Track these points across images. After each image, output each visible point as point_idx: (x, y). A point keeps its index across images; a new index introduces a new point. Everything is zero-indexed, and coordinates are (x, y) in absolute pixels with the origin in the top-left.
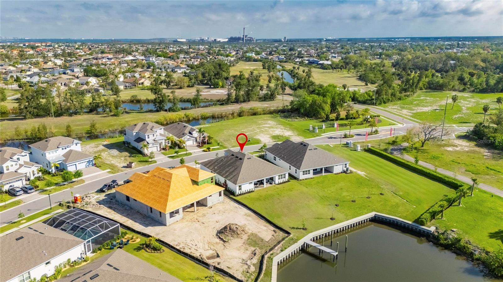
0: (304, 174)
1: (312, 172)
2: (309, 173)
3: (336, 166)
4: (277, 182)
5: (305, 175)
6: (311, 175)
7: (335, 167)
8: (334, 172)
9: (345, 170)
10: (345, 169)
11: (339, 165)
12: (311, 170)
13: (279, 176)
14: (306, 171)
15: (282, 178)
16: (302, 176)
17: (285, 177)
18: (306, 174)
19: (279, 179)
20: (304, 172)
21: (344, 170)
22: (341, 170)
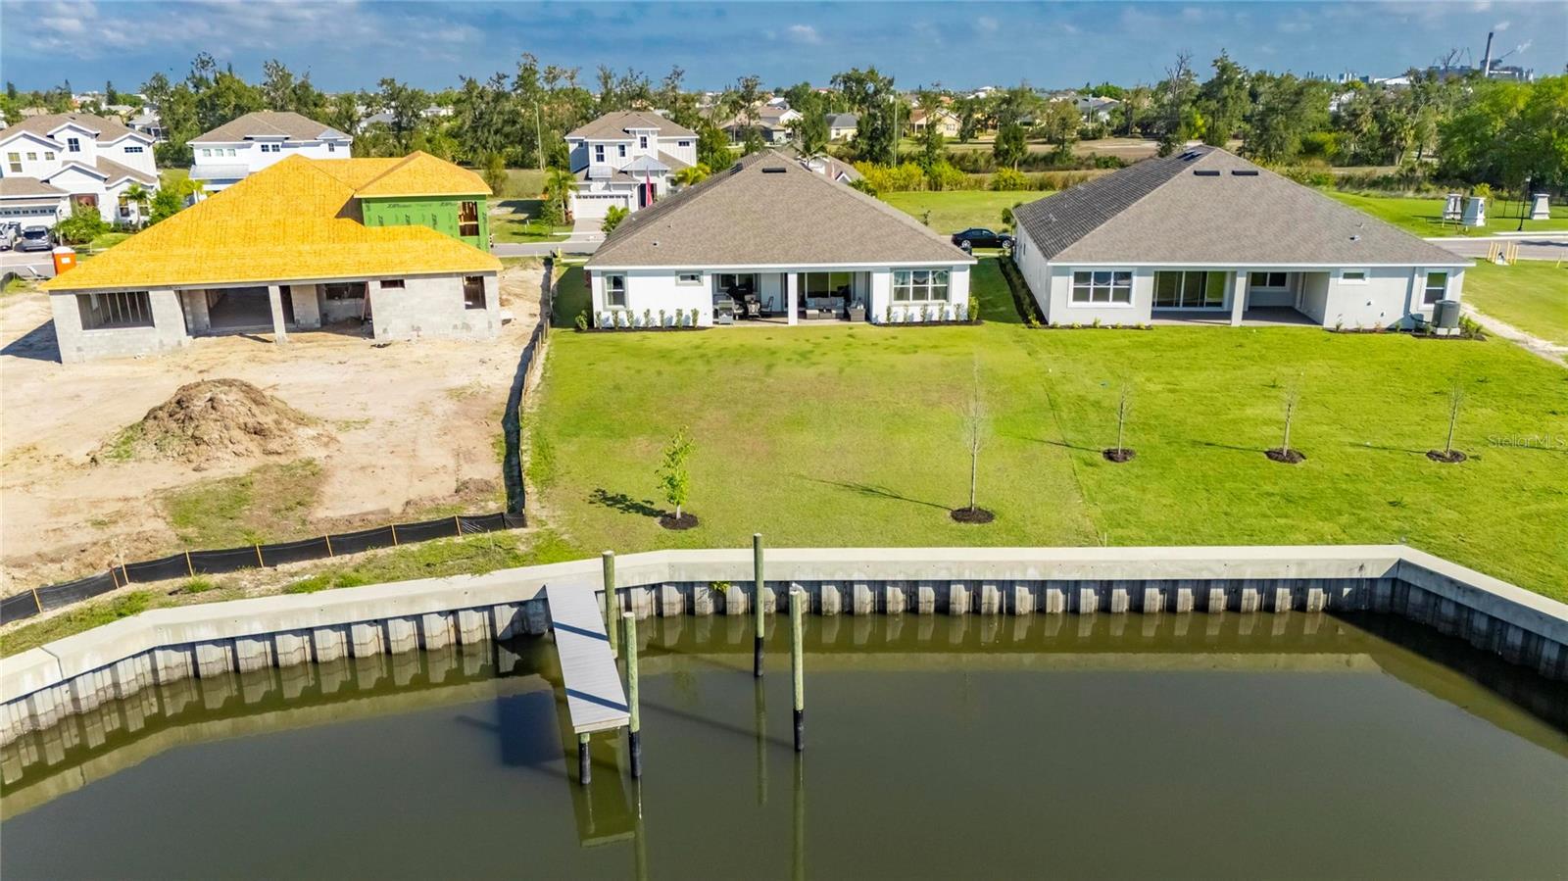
0: (1080, 295)
1: (1143, 288)
2: (1124, 295)
3: (1347, 276)
4: (879, 311)
5: (1091, 304)
6: (1138, 308)
7: (1337, 286)
8: (1329, 322)
9: (1428, 318)
10: (1427, 311)
11: (1377, 273)
12: (1143, 272)
13: (900, 274)
14: (1102, 277)
15: (920, 294)
16: (1062, 305)
17: (942, 294)
18: (1101, 295)
19: (901, 294)
20: (1082, 277)
21: (1418, 319)
22: (1395, 315)
